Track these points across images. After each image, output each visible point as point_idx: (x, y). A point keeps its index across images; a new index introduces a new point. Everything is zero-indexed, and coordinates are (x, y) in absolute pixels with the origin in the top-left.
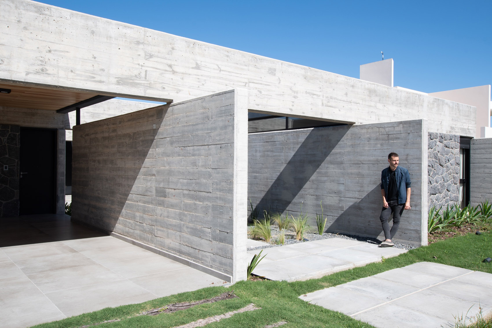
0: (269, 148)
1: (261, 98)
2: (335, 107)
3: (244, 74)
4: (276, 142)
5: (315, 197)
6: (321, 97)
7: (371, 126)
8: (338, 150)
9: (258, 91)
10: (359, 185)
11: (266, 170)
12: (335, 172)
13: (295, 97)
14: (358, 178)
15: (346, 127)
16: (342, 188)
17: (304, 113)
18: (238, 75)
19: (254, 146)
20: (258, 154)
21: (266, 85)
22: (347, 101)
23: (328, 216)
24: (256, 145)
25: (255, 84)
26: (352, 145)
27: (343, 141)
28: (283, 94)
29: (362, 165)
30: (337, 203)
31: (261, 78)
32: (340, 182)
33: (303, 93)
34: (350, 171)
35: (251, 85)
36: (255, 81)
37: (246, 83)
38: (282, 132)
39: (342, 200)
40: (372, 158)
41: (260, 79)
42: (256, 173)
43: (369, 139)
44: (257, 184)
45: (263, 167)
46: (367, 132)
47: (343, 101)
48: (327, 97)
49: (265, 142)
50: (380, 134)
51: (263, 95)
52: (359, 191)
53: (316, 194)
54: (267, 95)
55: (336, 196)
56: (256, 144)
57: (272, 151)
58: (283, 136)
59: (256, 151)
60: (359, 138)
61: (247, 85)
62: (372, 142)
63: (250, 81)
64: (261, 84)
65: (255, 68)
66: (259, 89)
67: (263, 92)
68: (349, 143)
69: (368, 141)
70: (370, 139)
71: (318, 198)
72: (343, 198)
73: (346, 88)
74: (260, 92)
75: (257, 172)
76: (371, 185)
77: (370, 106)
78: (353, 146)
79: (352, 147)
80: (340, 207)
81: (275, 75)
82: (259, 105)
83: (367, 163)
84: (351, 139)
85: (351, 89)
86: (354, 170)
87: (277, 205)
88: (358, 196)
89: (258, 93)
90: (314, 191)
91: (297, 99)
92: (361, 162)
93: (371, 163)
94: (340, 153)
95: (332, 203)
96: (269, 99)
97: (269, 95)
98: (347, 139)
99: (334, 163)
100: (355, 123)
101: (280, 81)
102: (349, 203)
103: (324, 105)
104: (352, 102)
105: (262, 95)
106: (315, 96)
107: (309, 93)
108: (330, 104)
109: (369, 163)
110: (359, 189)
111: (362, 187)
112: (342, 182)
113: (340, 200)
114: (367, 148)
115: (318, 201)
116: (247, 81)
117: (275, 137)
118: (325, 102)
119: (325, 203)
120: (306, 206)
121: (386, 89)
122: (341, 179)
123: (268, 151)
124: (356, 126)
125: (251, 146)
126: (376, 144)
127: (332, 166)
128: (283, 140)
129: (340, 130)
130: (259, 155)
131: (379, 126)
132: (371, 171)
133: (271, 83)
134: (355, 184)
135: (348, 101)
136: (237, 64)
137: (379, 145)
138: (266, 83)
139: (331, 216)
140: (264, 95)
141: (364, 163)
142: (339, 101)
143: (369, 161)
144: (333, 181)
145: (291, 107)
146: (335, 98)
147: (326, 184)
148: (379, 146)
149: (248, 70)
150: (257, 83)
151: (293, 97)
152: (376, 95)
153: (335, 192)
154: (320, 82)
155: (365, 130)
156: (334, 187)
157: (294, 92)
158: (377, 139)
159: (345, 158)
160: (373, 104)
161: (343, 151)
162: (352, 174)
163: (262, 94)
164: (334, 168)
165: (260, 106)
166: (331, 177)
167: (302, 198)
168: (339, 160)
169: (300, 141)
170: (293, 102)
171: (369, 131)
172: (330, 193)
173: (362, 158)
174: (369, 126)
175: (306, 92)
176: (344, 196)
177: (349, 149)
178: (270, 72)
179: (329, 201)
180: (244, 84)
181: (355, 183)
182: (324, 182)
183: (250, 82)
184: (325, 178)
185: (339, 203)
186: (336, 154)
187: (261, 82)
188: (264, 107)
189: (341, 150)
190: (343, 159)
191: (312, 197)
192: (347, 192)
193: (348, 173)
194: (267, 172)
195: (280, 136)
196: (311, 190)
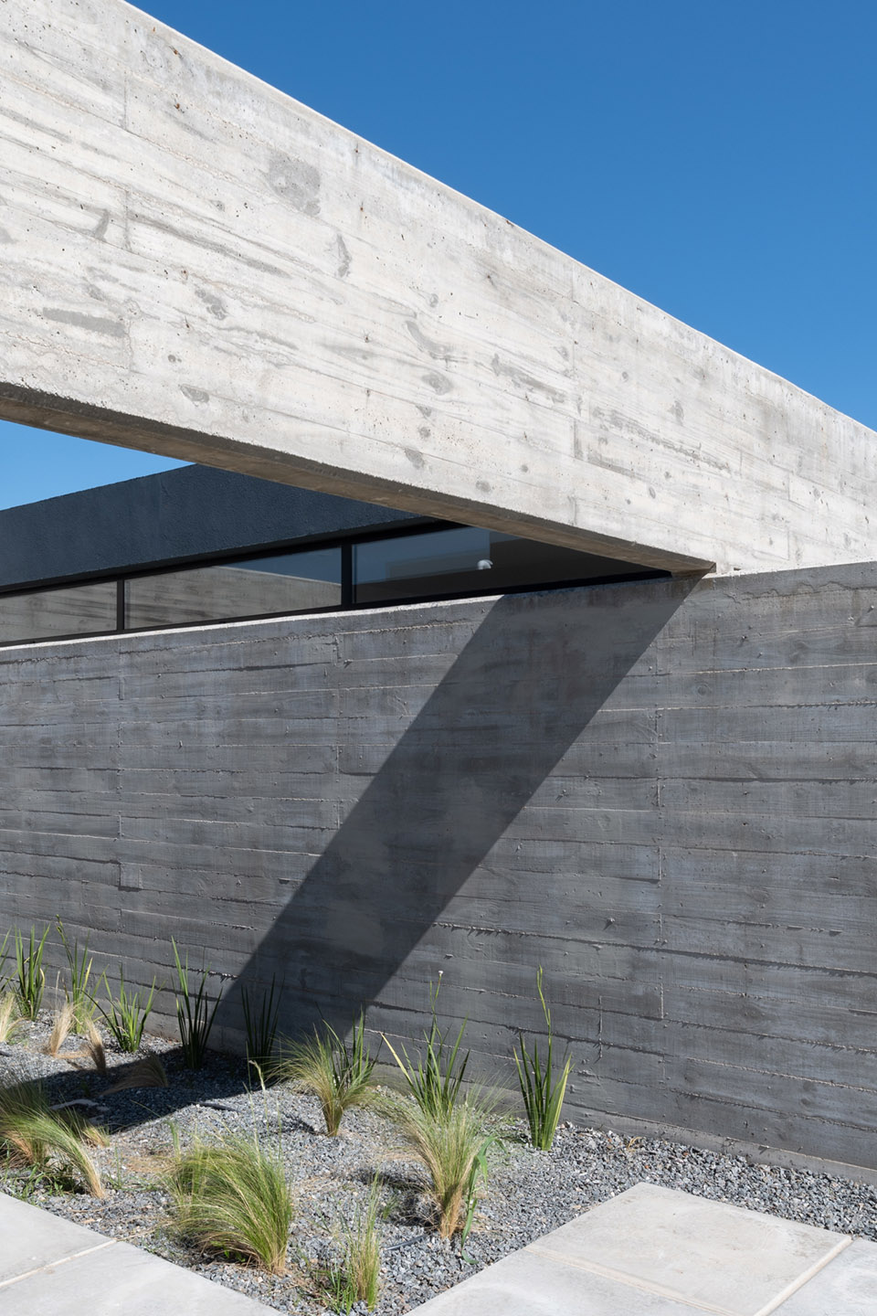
0: (260, 696)
1: (216, 348)
2: (632, 475)
3: (85, 146)
4: (298, 669)
5: (499, 941)
6: (570, 407)
7: (810, 580)
8: (618, 706)
9: (201, 294)
10: (745, 889)
11: (251, 805)
12: (607, 818)
13: (437, 382)
14: (735, 854)
15: (660, 586)
16: (644, 901)
17: (484, 487)
18: (39, 134)
19: (192, 686)
20: (211, 727)
21: (252, 263)
22: (680, 450)
23: (570, 1040)
24: (201, 685)
25: (170, 238)
26: (698, 680)
27: (651, 660)
28: (362, 344)
29: (756, 784)
30: (619, 975)
31: (220, 206)
32: (635, 872)
33: (476, 364)
34: (689, 815)
35: (147, 238)
36: (176, 221)
37: (106, 216)
38: (324, 620)
39: (649, 964)
40: (815, 751)
41: (212, 212)
42: (203, 816)
43: (799, 649)
44: (208, 866)
45: (234, 789)
46: (786, 613)
47: (668, 445)
48: (597, 413)
49: (240, 669)
50: (864, 621)
51: (235, 333)
52: (746, 923)
53: (504, 926)
54: (263, 336)
55: (612, 940)
56: (201, 677)
57: (278, 712)
58: (330, 639)
60: (741, 645)
61: (113, 232)
62: (816, 664)
63: (138, 210)
64: (221, 249)
65: (177, 122)
66: (206, 281)
67: (234, 308)
68: (681, 669)
69: (793, 661)
70: (802, 647)
71: (513, 945)
72: (652, 956)
73: (678, 380)
74: (218, 308)
75: (204, 812)
76: (813, 894)
77: (768, 487)
78: (703, 685)
79: (701, 692)
80: (640, 999)
81: (312, 209)
82: (205, 397)
83: (790, 774)
84: (695, 648)
85: (695, 386)
86: (716, 811)
87: (303, 971)
88: (742, 946)
89: (201, 309)
90: (496, 909)
91: (447, 396)
92: (753, 769)
93: (811, 774)
94: (630, 722)
96: (278, 365)
97: (274, 340)
98: (671, 650)
99: (598, 774)
100: (713, 567)
101: (348, 258)
102: (686, 982)
103: (585, 453)
104: (702, 455)
105: (231, 329)
106: (538, 396)
107: (510, 371)
108: (609, 452)
109: (800, 773)
110: (744, 909)
111: (762, 899)
112: (646, 872)
113: (635, 965)
114: (784, 699)
115: (513, 960)
116: (106, 198)
117: (293, 643)
118: (587, 438)
119: (556, 976)
120: (451, 983)
121: (820, 415)
122: (643, 855)
123: (256, 712)
124: (723, 582)
125: (177, 688)
126: (842, 675)
127: (591, 788)
128: (333, 657)
129: (633, 603)
130: (213, 730)
131: (857, 580)
132: (815, 820)
133: (292, 260)
134: (722, 885)
135: (685, 447)
136: (29, 48)
137: (857, 681)
138: (253, 252)
139: (587, 1041)
140: (239, 329)
141: (772, 774)
142: (650, 444)
143: (801, 763)
144: (598, 864)
145: (416, 442)
146: (633, 426)
147: (559, 876)
148: (859, 683)
149: (123, 126)
150: (189, 238)
151: (424, 379)
152: (789, 439)
153: (609, 923)
154: (564, 318)
155: (776, 600)
156: (604, 894)
157: (433, 349)
158: (844, 649)
159: (663, 749)
160: (776, 478)
161: (648, 712)
162: (700, 830)
163: (224, 324)
164: (598, 799)
165: (214, 407)
166: (582, 844)
167: (433, 945)
168: (628, 756)
169: (418, 663)
170: (426, 412)
171: (798, 605)
172: (580, 926)
173: (758, 750)
174: (799, 579)
175: (495, 361)
176: (659, 947)
177: (682, 702)
178: (281, 181)
179: (578, 965)
180: (92, 221)
181: (720, 879)
182: (548, 868)
183: (136, 217)
184: (555, 850)
185: (632, 978)
186: (612, 725)
187: (219, 237)
188: (246, 418)
189: (638, 706)
190: (647, 750)
191: (483, 940)
192: (677, 921)
193: (681, 828)
194: (252, 809)
195: (317, 638)
196: (476, 904)
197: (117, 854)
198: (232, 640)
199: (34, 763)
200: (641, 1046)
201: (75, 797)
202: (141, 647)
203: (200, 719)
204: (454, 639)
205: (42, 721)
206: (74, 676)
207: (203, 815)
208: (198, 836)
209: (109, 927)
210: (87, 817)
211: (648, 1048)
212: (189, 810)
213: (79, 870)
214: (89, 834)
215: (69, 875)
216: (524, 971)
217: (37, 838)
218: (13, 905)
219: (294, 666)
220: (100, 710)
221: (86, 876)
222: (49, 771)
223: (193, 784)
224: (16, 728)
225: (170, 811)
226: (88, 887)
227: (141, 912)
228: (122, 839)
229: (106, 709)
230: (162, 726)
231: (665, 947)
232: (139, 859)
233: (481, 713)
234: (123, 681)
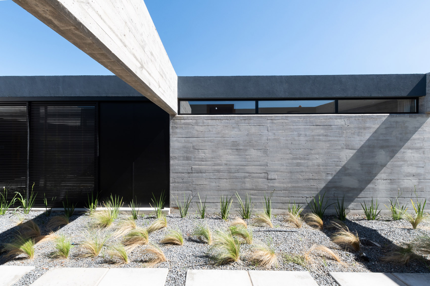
0: (320, 132)
4: (333, 126)
5: (389, 181)
8: (416, 136)
11: (317, 156)
12: (414, 156)
16: (421, 171)
19: (297, 129)
23: (405, 198)
24: (299, 128)
27: (422, 128)
32: (419, 166)
38: (341, 116)
39: (422, 182)
44: (302, 172)
45: (312, 153)
49: (314, 125)
53: (390, 178)
55: (414, 178)
56: (300, 127)
57: (326, 136)
58: (343, 120)
59: (299, 135)
71: (392, 181)
72: (422, 180)
75: (301, 159)
80: (420, 188)
87: (334, 193)
90: (388, 175)
94: (419, 139)
95: (410, 186)
98: (427, 126)
99: (411, 148)
112: (422, 166)
113: (419, 182)
115: (392, 184)
119: (402, 186)
120: (376, 191)
122: (421, 163)
123: (319, 135)
125: (291, 129)
127: (410, 151)
128: (344, 124)
139: (409, 197)
144: (412, 165)
147: (403, 168)
153: (414, 175)
156: (412, 170)
159: (425, 144)
161: (422, 137)
164: (411, 153)
166: (407, 162)
168: (418, 145)
169: (368, 126)
172: (407, 176)
176: (424, 179)
179: (407, 184)
182: (400, 166)
184: (402, 163)
185: (418, 185)
186: (414, 139)
189: (420, 136)
190: (422, 144)
191: (385, 181)
192: (427, 174)
193: (429, 157)
194: (318, 158)
195: (339, 119)
196: (383, 174)
197: (267, 171)
198: (310, 118)
199: (229, 148)
200: (420, 197)
201: (247, 157)
202: (276, 118)
203: (299, 137)
204: (378, 122)
205: (233, 136)
206: (248, 125)
207: (300, 160)
208: (298, 165)
209: (263, 190)
210: (253, 162)
211: (422, 197)
212: (296, 159)
213: (249, 176)
214: (255, 166)
215: (245, 177)
216: (395, 186)
217: (230, 168)
218: (218, 187)
219: (331, 125)
220: (260, 134)
221: (253, 177)
222: (236, 150)
223: (297, 152)
224: (220, 138)
225: (288, 159)
226: (254, 180)
227: (276, 185)
228: (269, 167)
229: (262, 134)
230: (285, 138)
231: (425, 179)
232: (275, 171)
233: (385, 137)
234: (269, 127)
